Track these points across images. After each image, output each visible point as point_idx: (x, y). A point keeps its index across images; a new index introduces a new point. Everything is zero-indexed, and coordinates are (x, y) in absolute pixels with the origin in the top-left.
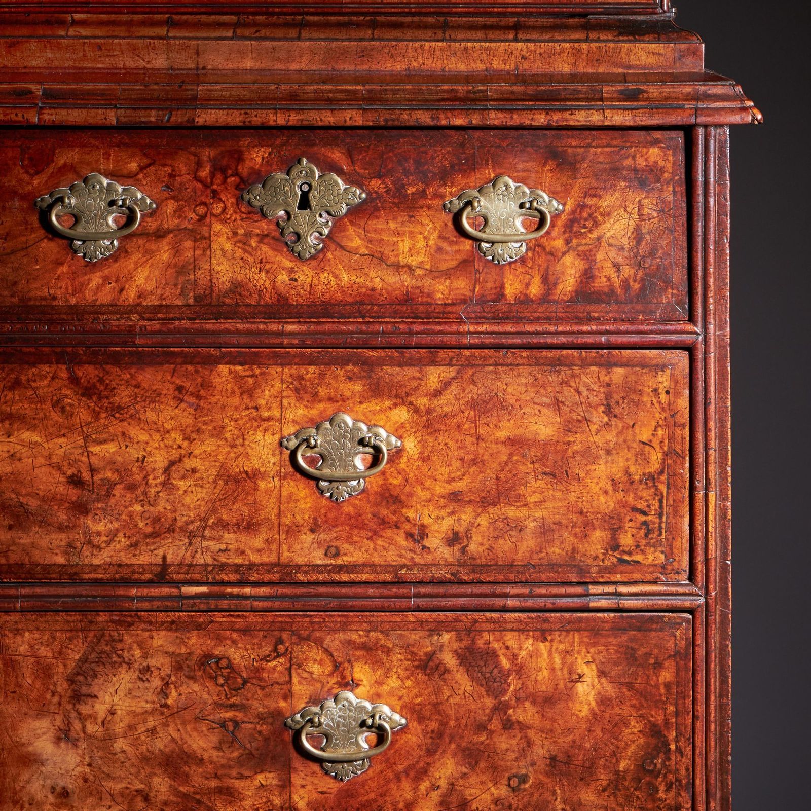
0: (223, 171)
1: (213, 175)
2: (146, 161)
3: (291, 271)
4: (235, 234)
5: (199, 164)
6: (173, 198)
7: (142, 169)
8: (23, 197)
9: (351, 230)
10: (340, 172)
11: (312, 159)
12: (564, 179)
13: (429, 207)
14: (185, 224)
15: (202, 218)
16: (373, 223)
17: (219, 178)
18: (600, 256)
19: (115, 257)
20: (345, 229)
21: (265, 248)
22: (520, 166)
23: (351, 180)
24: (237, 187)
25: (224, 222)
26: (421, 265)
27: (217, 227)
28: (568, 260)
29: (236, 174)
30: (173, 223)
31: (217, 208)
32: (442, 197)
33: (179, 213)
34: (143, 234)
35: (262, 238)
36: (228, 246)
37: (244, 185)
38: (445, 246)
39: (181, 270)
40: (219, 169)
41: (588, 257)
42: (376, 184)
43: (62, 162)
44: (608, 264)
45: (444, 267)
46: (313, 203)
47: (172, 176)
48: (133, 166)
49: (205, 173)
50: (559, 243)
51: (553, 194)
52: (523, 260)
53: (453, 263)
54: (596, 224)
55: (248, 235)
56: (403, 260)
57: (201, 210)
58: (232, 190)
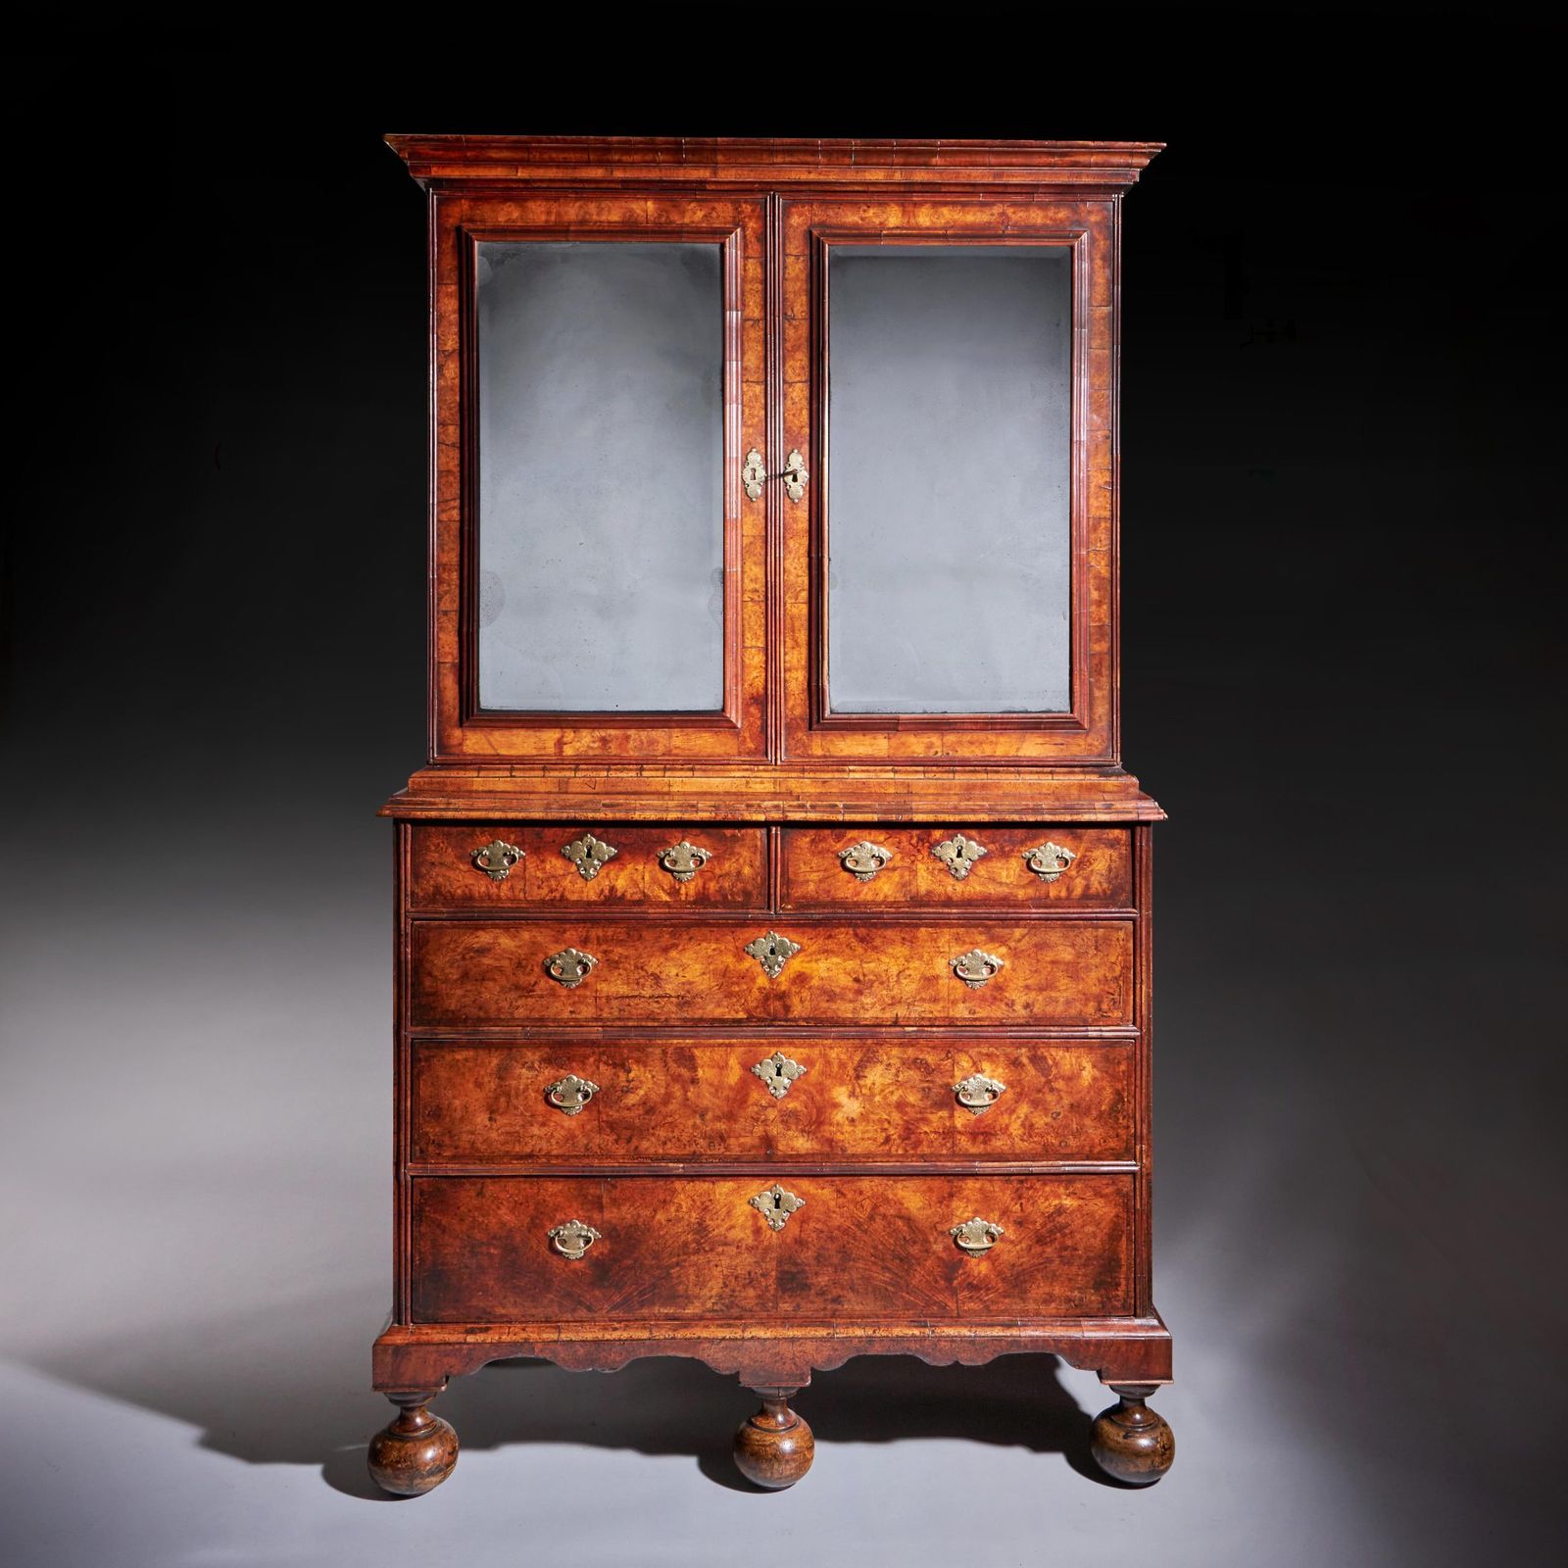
0: (922, 840)
1: (918, 843)
2: (888, 836)
3: (953, 885)
4: (928, 869)
5: (912, 837)
6: (900, 852)
7: (886, 839)
8: (832, 852)
9: (980, 867)
10: (975, 840)
11: (962, 835)
12: (1076, 844)
13: (1015, 857)
14: (906, 864)
15: (913, 862)
16: (990, 864)
17: (920, 844)
18: (1092, 879)
19: (874, 880)
20: (977, 866)
21: (942, 875)
22: (1056, 838)
23: (981, 844)
24: (929, 848)
25: (923, 863)
26: (1011, 883)
27: (920, 866)
28: (1078, 880)
29: (928, 841)
30: (899, 865)
31: (920, 857)
32: (1021, 852)
33: (902, 859)
34: (887, 869)
35: (940, 870)
36: (925, 874)
37: (932, 846)
38: (1022, 874)
39: (904, 885)
40: (920, 839)
41: (1087, 879)
42: (991, 847)
43: (849, 836)
44: (1096, 883)
45: (1022, 883)
46: (963, 854)
47: (899, 843)
48: (882, 838)
49: (914, 841)
50: (1074, 873)
51: (1071, 850)
52: (1058, 880)
53: (1026, 882)
54: (1091, 864)
55: (934, 869)
56: (1004, 880)
57: (913, 858)
58: (926, 849)
